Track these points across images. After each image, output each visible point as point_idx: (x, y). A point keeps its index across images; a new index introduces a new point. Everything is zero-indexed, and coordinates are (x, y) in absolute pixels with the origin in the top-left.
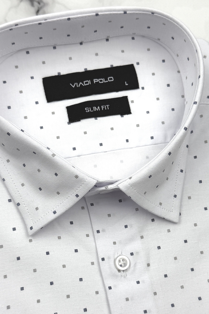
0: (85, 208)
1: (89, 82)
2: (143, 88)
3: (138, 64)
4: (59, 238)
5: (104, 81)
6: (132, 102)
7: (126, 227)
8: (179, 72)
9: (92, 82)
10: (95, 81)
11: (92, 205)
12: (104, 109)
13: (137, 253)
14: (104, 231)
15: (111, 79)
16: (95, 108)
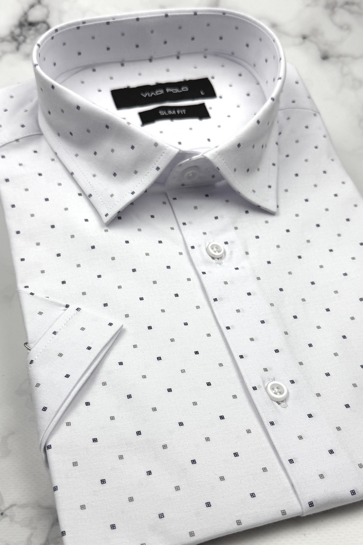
0: (167, 203)
1: (162, 92)
2: (221, 97)
3: (213, 78)
4: (140, 230)
5: (177, 91)
6: (211, 108)
7: (216, 218)
8: (258, 84)
9: (165, 91)
10: (168, 90)
11: (175, 199)
12: (180, 113)
13: (232, 242)
14: (190, 223)
15: (185, 89)
16: (170, 112)
